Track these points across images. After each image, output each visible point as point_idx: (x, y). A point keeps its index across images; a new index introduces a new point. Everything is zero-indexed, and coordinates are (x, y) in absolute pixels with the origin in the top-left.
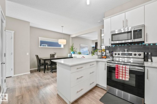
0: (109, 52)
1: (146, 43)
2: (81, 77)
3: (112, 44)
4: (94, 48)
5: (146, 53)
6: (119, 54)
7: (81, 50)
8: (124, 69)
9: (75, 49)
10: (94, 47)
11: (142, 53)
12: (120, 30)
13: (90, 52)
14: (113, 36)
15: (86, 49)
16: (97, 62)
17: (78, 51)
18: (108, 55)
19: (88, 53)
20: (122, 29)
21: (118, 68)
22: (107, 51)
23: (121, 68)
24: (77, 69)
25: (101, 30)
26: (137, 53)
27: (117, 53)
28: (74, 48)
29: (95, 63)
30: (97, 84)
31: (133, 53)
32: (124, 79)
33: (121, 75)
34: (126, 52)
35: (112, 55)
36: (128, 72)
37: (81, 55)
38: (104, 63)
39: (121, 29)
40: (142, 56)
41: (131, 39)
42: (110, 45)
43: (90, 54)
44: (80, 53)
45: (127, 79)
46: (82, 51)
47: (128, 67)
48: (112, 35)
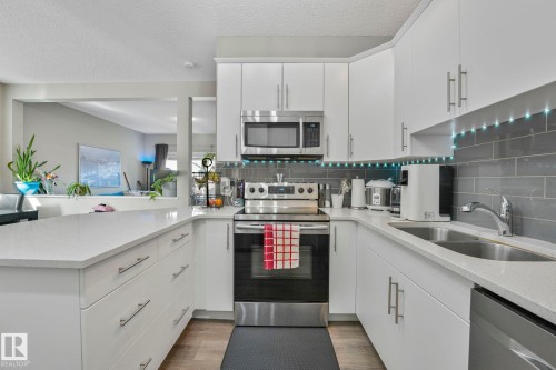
0: (232, 184)
1: (325, 159)
2: (142, 307)
3: (244, 157)
4: (152, 167)
5: (321, 187)
6: (261, 190)
7: (82, 175)
8: (287, 235)
9: (46, 168)
10: (149, 163)
11: (314, 186)
12: (266, 114)
13: (133, 184)
14: (249, 129)
15: (109, 172)
16: (197, 221)
17: (68, 178)
18: (228, 192)
19: (124, 188)
20: (274, 113)
21: (271, 235)
22: (225, 180)
23: (280, 234)
24: (122, 271)
25: (191, 99)
26: (306, 186)
27: (257, 186)
28: (35, 159)
29: (189, 229)
30: (196, 312)
31: (297, 186)
32: (287, 266)
33: (280, 256)
34: (280, 184)
35: (240, 195)
36: (296, 242)
37: (87, 196)
38: (224, 224)
39: (269, 112)
40: (315, 195)
41: (298, 146)
42: (239, 159)
43: (133, 192)
44: (83, 190)
45: (296, 265)
46: (93, 177)
47: (296, 227)
48: (248, 125)
